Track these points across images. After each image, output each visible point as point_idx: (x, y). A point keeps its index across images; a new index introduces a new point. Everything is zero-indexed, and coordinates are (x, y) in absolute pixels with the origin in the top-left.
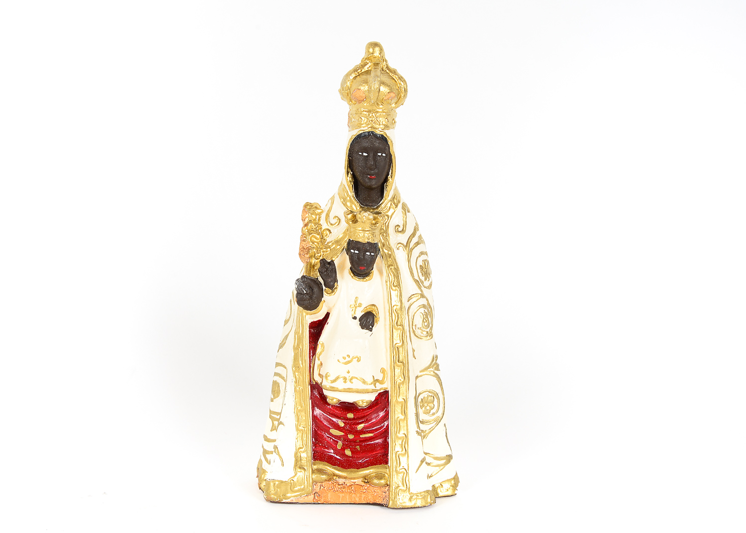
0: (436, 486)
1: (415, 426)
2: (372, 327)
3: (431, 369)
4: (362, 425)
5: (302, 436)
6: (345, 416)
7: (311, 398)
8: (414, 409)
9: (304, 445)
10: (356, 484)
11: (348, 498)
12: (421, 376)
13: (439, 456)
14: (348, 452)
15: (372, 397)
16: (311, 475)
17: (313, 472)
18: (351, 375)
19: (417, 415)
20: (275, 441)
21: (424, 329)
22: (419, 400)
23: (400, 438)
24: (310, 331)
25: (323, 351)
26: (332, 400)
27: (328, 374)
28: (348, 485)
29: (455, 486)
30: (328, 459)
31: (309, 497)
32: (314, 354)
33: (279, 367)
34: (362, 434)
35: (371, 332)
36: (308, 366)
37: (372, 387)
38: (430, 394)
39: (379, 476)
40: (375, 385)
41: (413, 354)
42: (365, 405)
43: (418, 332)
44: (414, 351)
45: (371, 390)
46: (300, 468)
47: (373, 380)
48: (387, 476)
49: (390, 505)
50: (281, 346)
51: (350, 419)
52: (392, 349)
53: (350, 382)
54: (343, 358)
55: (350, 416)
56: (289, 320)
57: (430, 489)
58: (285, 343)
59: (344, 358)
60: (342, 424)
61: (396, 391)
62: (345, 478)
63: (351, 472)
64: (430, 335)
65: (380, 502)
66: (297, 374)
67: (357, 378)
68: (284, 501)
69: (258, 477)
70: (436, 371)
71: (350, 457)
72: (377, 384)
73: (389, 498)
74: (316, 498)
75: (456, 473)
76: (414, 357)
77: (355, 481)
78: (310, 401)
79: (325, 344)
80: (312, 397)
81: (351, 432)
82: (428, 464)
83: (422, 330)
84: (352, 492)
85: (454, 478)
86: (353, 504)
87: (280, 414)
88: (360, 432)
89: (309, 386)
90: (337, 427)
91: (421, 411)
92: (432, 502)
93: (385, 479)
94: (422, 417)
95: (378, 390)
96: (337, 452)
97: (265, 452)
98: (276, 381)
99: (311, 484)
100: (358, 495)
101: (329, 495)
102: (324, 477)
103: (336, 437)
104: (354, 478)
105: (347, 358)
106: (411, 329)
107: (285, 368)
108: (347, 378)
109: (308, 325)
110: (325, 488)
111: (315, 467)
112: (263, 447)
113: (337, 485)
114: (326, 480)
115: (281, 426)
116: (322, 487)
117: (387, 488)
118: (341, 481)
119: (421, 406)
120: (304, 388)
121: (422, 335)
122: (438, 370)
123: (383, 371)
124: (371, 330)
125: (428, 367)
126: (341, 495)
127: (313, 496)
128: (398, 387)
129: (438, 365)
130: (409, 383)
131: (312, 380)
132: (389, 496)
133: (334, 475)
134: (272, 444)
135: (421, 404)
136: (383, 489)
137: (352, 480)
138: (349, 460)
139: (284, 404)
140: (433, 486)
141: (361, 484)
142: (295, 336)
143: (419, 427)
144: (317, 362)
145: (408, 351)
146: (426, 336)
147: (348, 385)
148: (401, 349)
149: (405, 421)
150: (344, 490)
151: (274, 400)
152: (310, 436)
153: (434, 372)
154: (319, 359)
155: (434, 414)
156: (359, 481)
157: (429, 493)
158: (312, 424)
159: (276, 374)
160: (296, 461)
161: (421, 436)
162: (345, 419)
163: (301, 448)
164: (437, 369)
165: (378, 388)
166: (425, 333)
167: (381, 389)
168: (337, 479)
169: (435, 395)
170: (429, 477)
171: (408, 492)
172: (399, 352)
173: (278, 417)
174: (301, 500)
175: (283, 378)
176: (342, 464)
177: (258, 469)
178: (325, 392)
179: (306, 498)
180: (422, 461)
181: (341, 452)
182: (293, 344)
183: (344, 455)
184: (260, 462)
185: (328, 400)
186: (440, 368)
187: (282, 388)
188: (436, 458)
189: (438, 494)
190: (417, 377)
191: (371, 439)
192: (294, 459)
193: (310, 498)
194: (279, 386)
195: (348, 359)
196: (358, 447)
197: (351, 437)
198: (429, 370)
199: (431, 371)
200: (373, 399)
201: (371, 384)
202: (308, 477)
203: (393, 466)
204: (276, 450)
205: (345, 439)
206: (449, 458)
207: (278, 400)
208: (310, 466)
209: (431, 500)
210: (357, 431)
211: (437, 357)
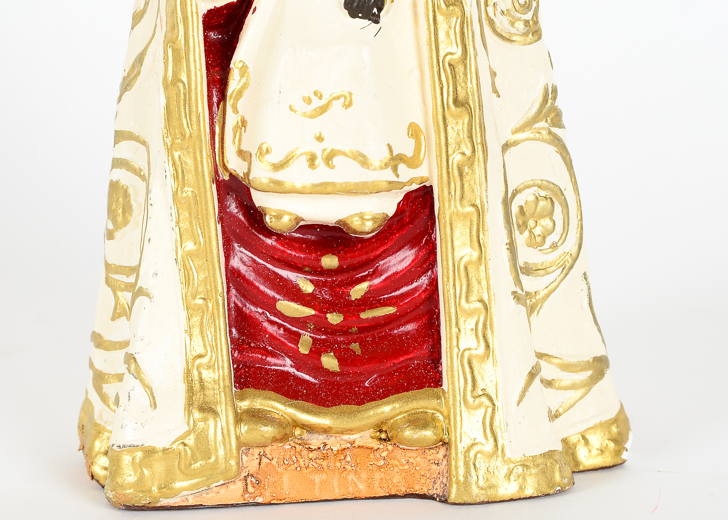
0: (574, 439)
1: (510, 278)
2: (380, 10)
3: (542, 124)
4: (364, 286)
5: (202, 323)
6: (315, 263)
7: (221, 219)
8: (504, 232)
9: (209, 350)
10: (356, 445)
11: (336, 484)
12: (516, 143)
13: (573, 360)
14: (330, 362)
15: (388, 205)
16: (232, 428)
17: (239, 418)
18: (329, 145)
19: (512, 248)
20: (126, 344)
21: (518, 15)
22: (515, 210)
23: (470, 313)
24: (206, 37)
25: (245, 86)
26: (279, 217)
27: (264, 148)
28: (335, 449)
29: (619, 441)
30: (276, 382)
31: (232, 487)
32: (223, 97)
33: (125, 144)
34: (364, 310)
35: (377, 26)
36: (208, 130)
37: (388, 175)
38: (543, 193)
39: (420, 421)
40: (395, 169)
41: (493, 83)
42: (369, 226)
43: (503, 23)
44: (494, 74)
45: (384, 185)
46: (202, 409)
47: (388, 156)
48: (441, 418)
49: (453, 497)
50: (127, 84)
51: (330, 272)
52: (436, 70)
53: (328, 164)
54: (304, 99)
55: (330, 261)
56: (144, 12)
57: (559, 447)
58: (139, 73)
59: (309, 101)
60: (308, 288)
61: (452, 185)
62: (326, 431)
63: (342, 413)
64: (534, 31)
65: (425, 490)
66: (176, 155)
67: (344, 154)
68: (164, 502)
69: (83, 448)
70: (554, 130)
71: (334, 374)
72: (402, 167)
73: (449, 478)
74: (251, 489)
75: (622, 406)
76: (495, 91)
77: (352, 437)
78: (219, 226)
79: (250, 70)
80: (224, 216)
81: (333, 307)
82: (549, 384)
83: (513, 17)
84: (348, 467)
85: (615, 421)
86: (352, 499)
87: (135, 270)
88: (359, 305)
89: (214, 186)
90: (295, 294)
91: (521, 239)
92: (566, 481)
93: (435, 427)
94: (526, 255)
95: (404, 185)
96: (300, 362)
97: (99, 378)
98: (117, 182)
99: (234, 451)
100: (364, 475)
101: (285, 479)
102: (268, 431)
103: (294, 321)
104: (350, 431)
105: (315, 99)
106: (484, 16)
107: (144, 143)
108: (319, 155)
109: (201, 20)
110: (274, 462)
111: (244, 405)
112: (91, 365)
113: (305, 452)
114: (275, 440)
115: (141, 299)
116: (265, 460)
117: (442, 451)
118: (316, 441)
119: (519, 226)
120: (200, 192)
121: (513, 31)
122: (560, 125)
123: (414, 131)
124: (376, 20)
125: (535, 119)
126: (317, 478)
127: (240, 485)
128: (456, 173)
129: (559, 114)
130: (485, 161)
131: (220, 170)
132: (449, 471)
133: (296, 424)
134: (120, 354)
135: (521, 222)
136: (432, 455)
137: (345, 437)
138: (332, 383)
139: (144, 241)
140: (565, 441)
141: (370, 445)
142: (166, 53)
143: (518, 282)
144: (232, 119)
145: (480, 75)
146: (526, 34)
147: (322, 174)
148: (460, 69)
149: (483, 267)
150: (325, 463)
151: (117, 234)
152: (222, 322)
153: (550, 133)
154: (236, 111)
155: (554, 246)
156: (364, 438)
157: (557, 457)
158: (225, 290)
159: (118, 163)
160: (190, 390)
161: (525, 305)
162: (317, 271)
163: (201, 356)
164: (557, 122)
165: (403, 178)
166: (520, 25)
167: (411, 182)
168: (306, 436)
169: (555, 194)
170: (554, 416)
171: (500, 458)
172: (454, 77)
173: (131, 279)
174: (209, 499)
175: (137, 172)
176: (315, 395)
177: (82, 428)
178: (259, 199)
179: (223, 491)
180: (532, 375)
181: (310, 362)
182: (162, 73)
183: (318, 370)
184: (87, 407)
185: (268, 219)
186: (565, 120)
187: (138, 200)
188: (566, 367)
189: (577, 463)
190: (506, 147)
191: (389, 320)
192: (182, 388)
193: (234, 492)
194: (126, 195)
195: (317, 103)
196: (355, 347)
197: (334, 318)
198: (536, 126)
199: (543, 128)
200: (391, 211)
201: (386, 165)
202: (225, 431)
203: (454, 390)
204: (133, 367)
205: (321, 326)
206: (600, 365)
207: (129, 235)
208: (229, 403)
209: (562, 477)
210: (350, 303)
211: (555, 90)
